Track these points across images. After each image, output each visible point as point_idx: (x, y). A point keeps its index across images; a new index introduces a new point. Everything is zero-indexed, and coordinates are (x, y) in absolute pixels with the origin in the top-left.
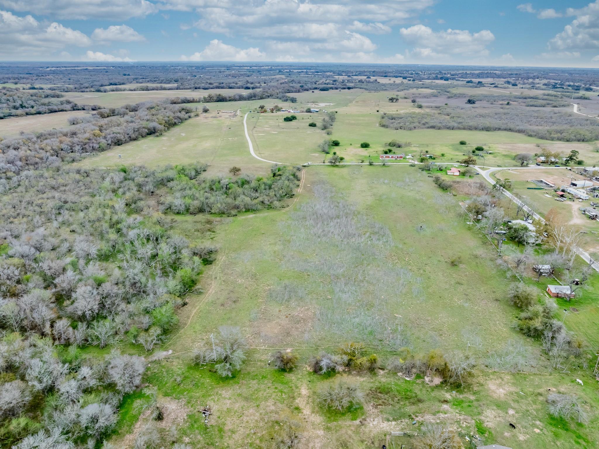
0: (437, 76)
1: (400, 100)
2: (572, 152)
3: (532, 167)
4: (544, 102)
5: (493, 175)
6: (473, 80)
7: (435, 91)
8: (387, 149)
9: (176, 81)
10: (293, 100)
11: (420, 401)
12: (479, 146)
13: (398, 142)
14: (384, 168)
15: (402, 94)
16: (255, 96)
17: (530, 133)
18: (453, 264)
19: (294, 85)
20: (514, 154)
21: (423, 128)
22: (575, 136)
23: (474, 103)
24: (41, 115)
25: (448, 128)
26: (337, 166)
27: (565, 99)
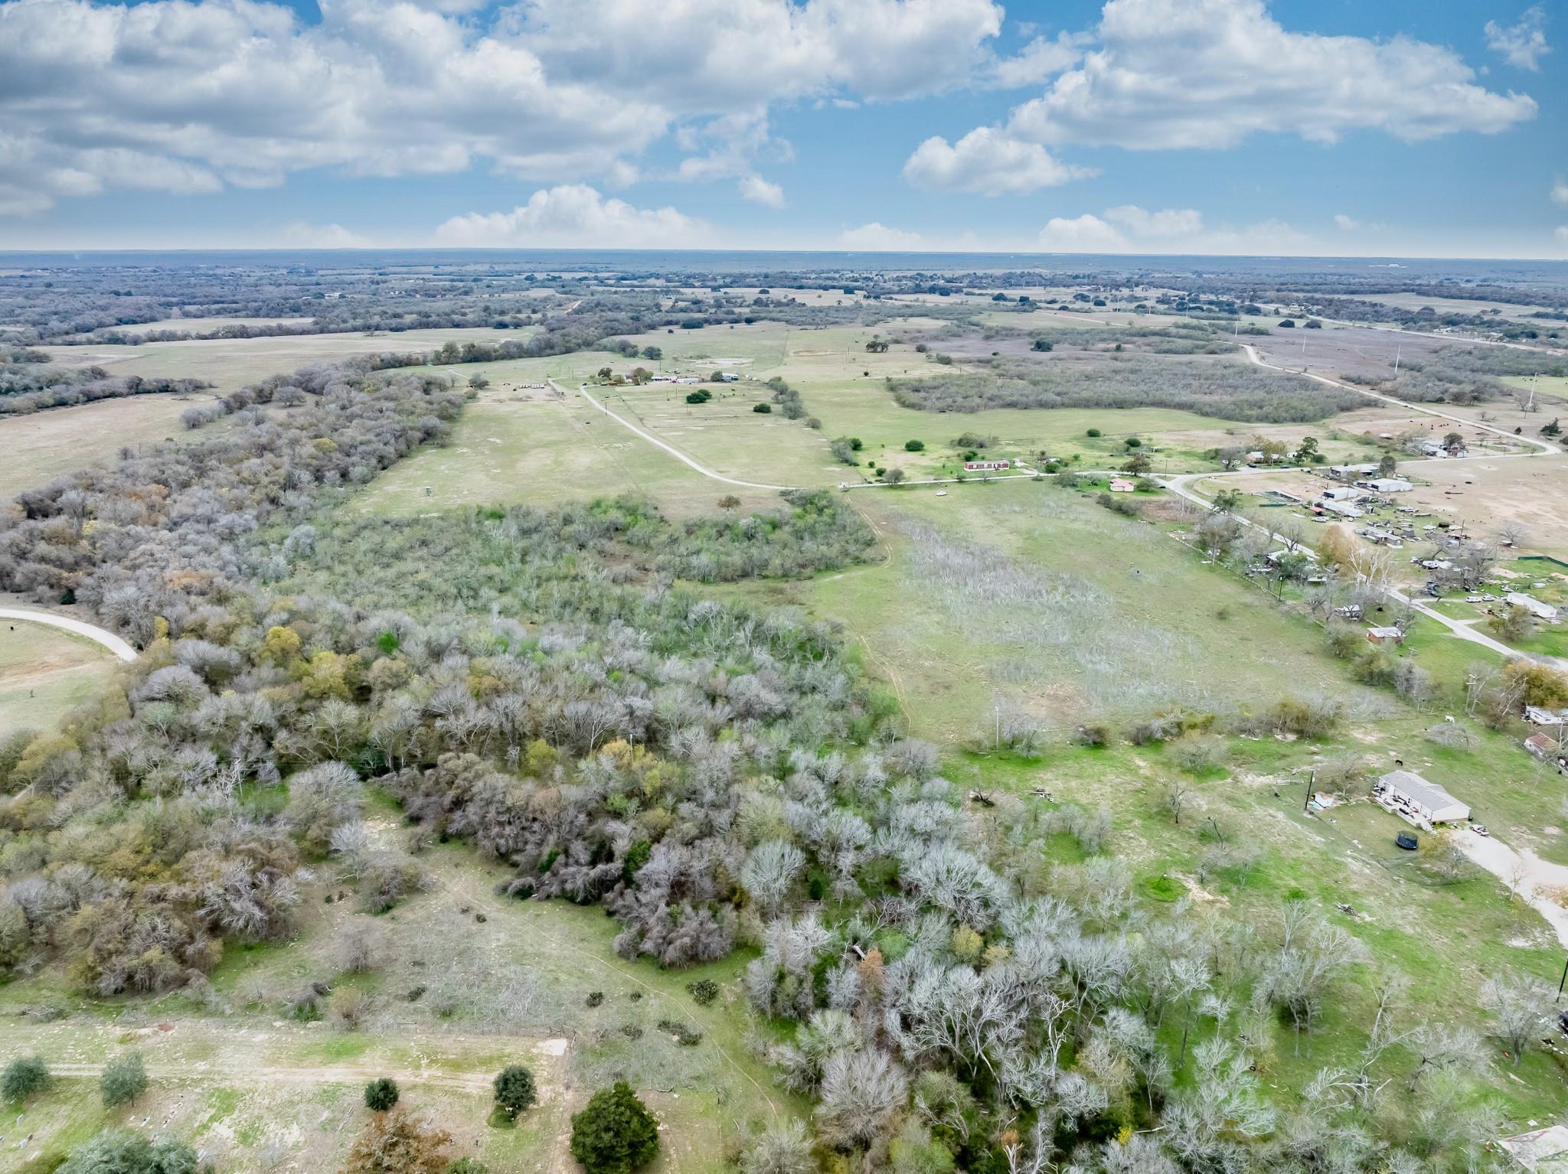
0: (918, 286)
1: (891, 347)
2: (1307, 439)
3: (1244, 470)
4: (1188, 343)
5: (1190, 487)
6: (1005, 292)
7: (948, 323)
8: (964, 451)
9: (296, 310)
10: (653, 354)
11: (1284, 756)
12: (1129, 437)
14: (990, 486)
15: (881, 331)
16: (552, 347)
17: (1204, 410)
18: (1222, 615)
19: (610, 315)
20: (1202, 451)
21: (993, 408)
22: (1286, 412)
23: (1049, 348)
24: (70, 409)
26: (901, 487)
27: (1221, 334)
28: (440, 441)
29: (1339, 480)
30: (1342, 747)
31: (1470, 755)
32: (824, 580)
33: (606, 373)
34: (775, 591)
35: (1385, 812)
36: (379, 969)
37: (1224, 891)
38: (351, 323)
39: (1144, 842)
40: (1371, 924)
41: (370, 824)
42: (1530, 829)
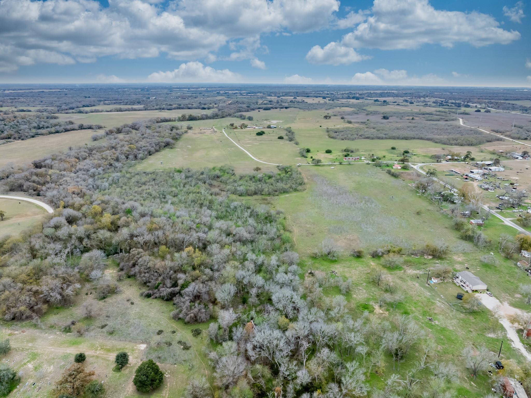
1: (332, 117)
2: (468, 152)
3: (444, 162)
4: (438, 117)
5: (422, 168)
6: (379, 99)
7: (355, 109)
8: (345, 153)
9: (139, 103)
10: (250, 119)
11: (426, 264)
12: (406, 150)
13: (350, 149)
14: (350, 166)
15: (330, 112)
16: (218, 116)
17: (436, 141)
18: (418, 213)
19: (240, 105)
20: (430, 155)
21: (361, 139)
22: (466, 142)
23: (388, 118)
25: (379, 138)
26: (319, 165)
27: (452, 114)
28: (171, 146)
29: (478, 167)
30: (448, 262)
31: (496, 267)
32: (283, 196)
33: (232, 125)
34: (264, 199)
35: (456, 285)
36: (95, 317)
37: (387, 310)
38: (156, 107)
39: (365, 291)
40: (437, 325)
41: (108, 270)
42: (510, 295)
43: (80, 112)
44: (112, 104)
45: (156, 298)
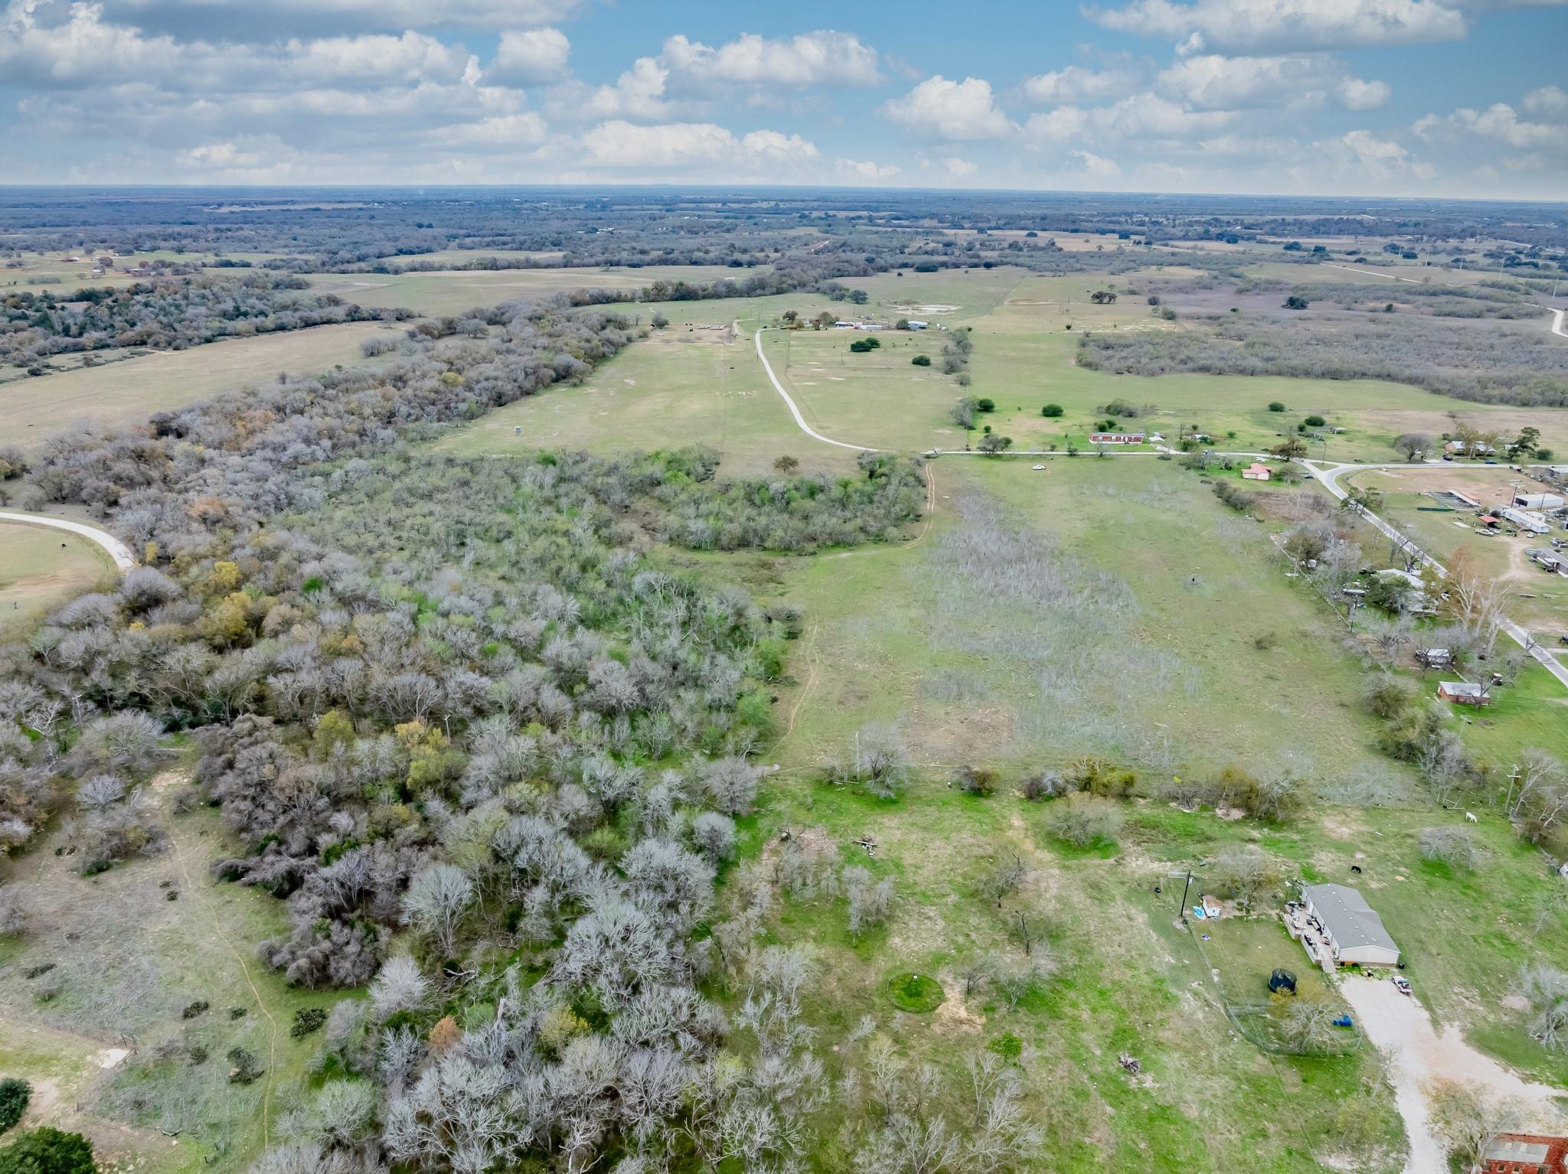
0: (1207, 231)
1: (1120, 298)
2: (1526, 430)
3: (1434, 463)
4: (1481, 305)
5: (1344, 480)
6: (1301, 240)
7: (1205, 273)
8: (1104, 419)
9: (556, 244)
10: (859, 298)
11: (1209, 839)
12: (1314, 414)
13: (1126, 404)
14: (1102, 463)
15: (1122, 281)
16: (763, 288)
17: (1437, 385)
18: (1260, 645)
19: (849, 255)
20: (1395, 435)
21: (1182, 371)
22: (1542, 394)
23: (1303, 306)
24: (288, 333)
25: (1242, 372)
26: (999, 457)
27: (1536, 295)
28: (574, 380)
29: (1549, 483)
30: (1296, 837)
31: (1472, 874)
32: (827, 558)
33: (791, 317)
34: (765, 565)
35: (1288, 934)
36: (35, 936)
37: (988, 1009)
38: (601, 258)
39: (941, 924)
40: (1146, 1093)
41: (167, 775)
42: (1482, 995)
43: (381, 270)
44: (480, 246)
45: (252, 884)
